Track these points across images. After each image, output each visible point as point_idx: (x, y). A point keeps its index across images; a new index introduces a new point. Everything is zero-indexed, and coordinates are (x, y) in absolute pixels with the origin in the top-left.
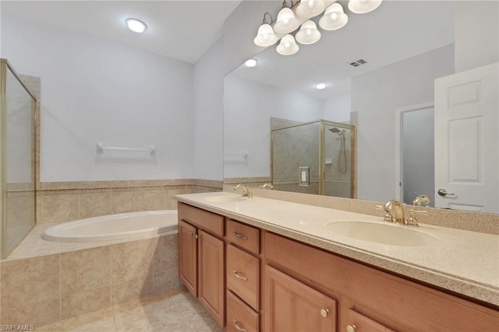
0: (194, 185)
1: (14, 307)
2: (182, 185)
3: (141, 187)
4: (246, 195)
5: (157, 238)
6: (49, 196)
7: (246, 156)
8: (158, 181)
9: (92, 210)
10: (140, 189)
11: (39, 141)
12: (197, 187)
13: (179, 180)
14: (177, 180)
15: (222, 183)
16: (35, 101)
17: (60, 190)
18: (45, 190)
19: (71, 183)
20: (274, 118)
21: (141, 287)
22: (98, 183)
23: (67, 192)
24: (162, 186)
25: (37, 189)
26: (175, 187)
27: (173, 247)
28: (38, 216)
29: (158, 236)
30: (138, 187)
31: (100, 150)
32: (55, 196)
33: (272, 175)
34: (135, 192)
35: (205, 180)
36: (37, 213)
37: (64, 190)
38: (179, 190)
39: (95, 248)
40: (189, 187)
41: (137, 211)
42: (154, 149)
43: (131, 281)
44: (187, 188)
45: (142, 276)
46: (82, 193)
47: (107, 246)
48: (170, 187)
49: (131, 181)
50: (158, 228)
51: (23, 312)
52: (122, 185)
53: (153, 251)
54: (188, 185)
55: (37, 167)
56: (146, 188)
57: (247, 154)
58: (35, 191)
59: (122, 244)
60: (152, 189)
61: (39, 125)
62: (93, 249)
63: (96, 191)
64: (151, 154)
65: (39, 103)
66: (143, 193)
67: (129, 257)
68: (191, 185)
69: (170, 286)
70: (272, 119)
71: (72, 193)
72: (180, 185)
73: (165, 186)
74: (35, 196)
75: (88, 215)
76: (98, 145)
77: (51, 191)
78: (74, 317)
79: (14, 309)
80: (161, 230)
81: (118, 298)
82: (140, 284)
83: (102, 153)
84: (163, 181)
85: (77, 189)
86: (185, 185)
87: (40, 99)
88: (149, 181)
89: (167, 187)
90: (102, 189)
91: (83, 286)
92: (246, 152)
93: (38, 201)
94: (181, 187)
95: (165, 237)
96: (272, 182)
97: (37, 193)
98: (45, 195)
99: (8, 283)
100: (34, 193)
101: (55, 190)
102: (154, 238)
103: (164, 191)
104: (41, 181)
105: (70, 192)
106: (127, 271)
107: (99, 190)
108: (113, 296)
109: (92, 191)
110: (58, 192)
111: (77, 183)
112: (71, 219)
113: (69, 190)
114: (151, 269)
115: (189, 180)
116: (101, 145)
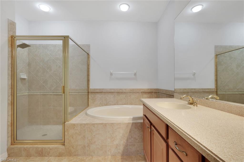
0: (158, 92)
1: (70, 144)
2: (151, 92)
3: (130, 92)
4: (191, 104)
5: (130, 123)
6: (93, 95)
7: (194, 74)
8: (138, 89)
9: (108, 102)
10: (129, 93)
11: (90, 71)
12: (159, 94)
13: (149, 89)
14: (148, 89)
15: (174, 92)
16: (88, 54)
17: (97, 92)
18: (92, 92)
19: (100, 89)
20: (218, 46)
21: (122, 150)
22: (111, 89)
23: (99, 93)
24: (140, 92)
25: (89, 91)
26: (147, 93)
27: (140, 130)
28: (89, 103)
29: (131, 122)
30: (128, 92)
31: (111, 74)
32: (95, 95)
33: (217, 87)
34: (127, 95)
35: (164, 90)
36: (89, 101)
37: (98, 92)
38: (149, 95)
39: (100, 124)
40: (155, 93)
41: (127, 104)
42: (135, 72)
43: (117, 145)
44: (154, 94)
45: (123, 143)
46: (104, 94)
47: (106, 124)
48: (144, 93)
49: (125, 89)
50: (132, 117)
51: (73, 147)
52: (121, 91)
53: (129, 131)
54: (154, 92)
55: (89, 82)
56: (132, 93)
57: (195, 73)
58: (88, 92)
59: (112, 123)
60: (135, 93)
61: (90, 64)
62: (99, 124)
63: (110, 93)
64: (134, 75)
65: (90, 55)
66: (130, 95)
67: (116, 132)
68: (156, 92)
69: (138, 154)
70: (216, 47)
71: (101, 94)
72: (150, 92)
73: (142, 92)
74: (88, 94)
75: (106, 105)
76: (110, 72)
77: (93, 92)
78: (91, 156)
79: (70, 145)
80: (134, 119)
81: (111, 153)
82: (122, 148)
83: (112, 75)
84: (140, 89)
85: (103, 92)
86: (153, 92)
87: (90, 53)
88: (133, 89)
89: (143, 93)
90: (112, 92)
91: (95, 142)
92: (194, 71)
93: (89, 97)
94: (150, 93)
95: (136, 123)
96: (217, 92)
97: (89, 93)
98: (91, 94)
99: (68, 133)
100: (88, 93)
101: (95, 92)
102: (129, 123)
103: (141, 95)
104: (90, 88)
105: (100, 93)
106: (115, 139)
107: (111, 93)
108: (108, 151)
109: (108, 93)
110: (96, 93)
111: (103, 89)
112: (100, 105)
113: (100, 92)
114: (127, 140)
115: (155, 89)
116: (111, 71)
